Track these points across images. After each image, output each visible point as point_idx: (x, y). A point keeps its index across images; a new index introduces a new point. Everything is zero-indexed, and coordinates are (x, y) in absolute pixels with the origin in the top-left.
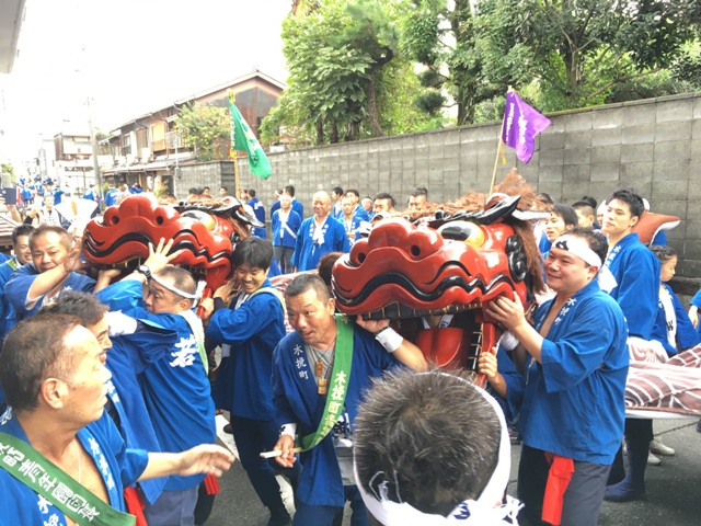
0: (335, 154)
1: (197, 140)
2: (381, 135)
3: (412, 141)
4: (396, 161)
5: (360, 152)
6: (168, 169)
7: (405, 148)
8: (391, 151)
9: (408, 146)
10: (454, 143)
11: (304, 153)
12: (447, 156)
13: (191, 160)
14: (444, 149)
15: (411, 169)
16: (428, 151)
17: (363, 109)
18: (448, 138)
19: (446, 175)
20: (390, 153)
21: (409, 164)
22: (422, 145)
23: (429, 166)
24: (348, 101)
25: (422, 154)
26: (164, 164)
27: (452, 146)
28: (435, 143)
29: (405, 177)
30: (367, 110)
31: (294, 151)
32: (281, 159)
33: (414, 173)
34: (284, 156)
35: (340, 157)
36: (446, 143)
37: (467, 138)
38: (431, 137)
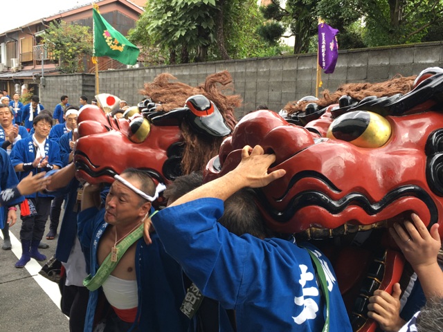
0: (186, 72)
1: (62, 54)
2: (227, 58)
3: (255, 65)
4: (240, 82)
5: (208, 72)
6: (34, 78)
7: (249, 70)
8: (236, 73)
9: (251, 69)
10: (292, 68)
11: (158, 71)
12: (286, 80)
13: (55, 71)
14: (283, 73)
15: (252, 89)
16: (268, 75)
17: (211, 35)
18: (287, 64)
19: (284, 96)
20: (235, 75)
21: (251, 85)
22: (263, 69)
23: (269, 87)
24: (199, 27)
25: (263, 77)
26: (30, 74)
27: (290, 71)
28: (275, 68)
29: (248, 95)
30: (215, 37)
31: (149, 68)
32: (137, 75)
33: (256, 93)
34: (140, 72)
35: (190, 75)
36: (285, 69)
37: (304, 65)
38: (272, 63)
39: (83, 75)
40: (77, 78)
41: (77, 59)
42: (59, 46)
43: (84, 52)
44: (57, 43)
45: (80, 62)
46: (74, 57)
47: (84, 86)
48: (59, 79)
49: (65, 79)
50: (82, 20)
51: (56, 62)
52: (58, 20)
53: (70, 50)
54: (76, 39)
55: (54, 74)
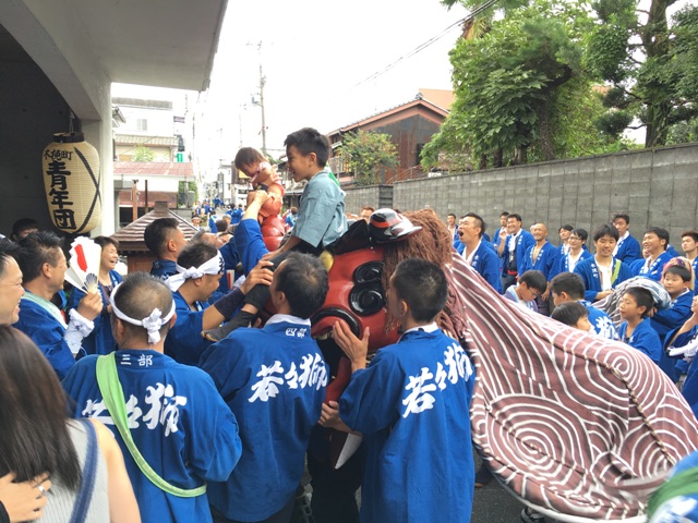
0: (500, 178)
1: (358, 165)
2: (554, 159)
3: (592, 165)
4: (570, 186)
5: (529, 176)
7: (583, 171)
8: (565, 175)
9: (586, 169)
10: (644, 166)
11: (466, 178)
12: (636, 181)
13: (351, 184)
14: (631, 173)
15: (588, 194)
16: (610, 175)
17: (533, 132)
18: (637, 161)
19: (632, 201)
20: (564, 178)
21: (586, 188)
22: (603, 168)
23: (611, 191)
24: (518, 124)
25: (603, 178)
27: (642, 169)
28: (620, 167)
29: (581, 203)
30: (538, 134)
31: (455, 176)
32: (440, 184)
33: (593, 199)
34: (445, 180)
35: (506, 181)
36: (634, 167)
37: (661, 160)
38: (615, 159)
39: (380, 187)
40: (374, 190)
41: (375, 170)
42: (357, 156)
43: (381, 162)
44: (353, 154)
45: (377, 174)
46: (370, 167)
47: (381, 198)
48: (355, 193)
49: (361, 192)
50: (380, 128)
51: (352, 174)
52: (355, 130)
53: (367, 161)
54: (373, 148)
55: (351, 187)
